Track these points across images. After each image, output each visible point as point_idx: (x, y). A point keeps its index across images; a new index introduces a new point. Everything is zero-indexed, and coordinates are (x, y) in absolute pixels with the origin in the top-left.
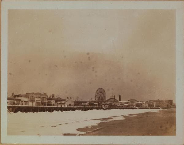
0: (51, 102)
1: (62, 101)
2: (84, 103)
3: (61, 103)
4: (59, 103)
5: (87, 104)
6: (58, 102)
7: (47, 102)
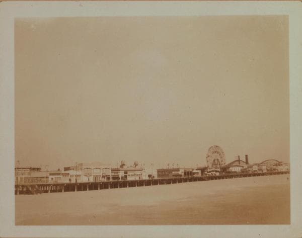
0: (119, 174)
1: (136, 172)
2: (176, 172)
3: (134, 175)
4: (132, 175)
5: (180, 173)
6: (130, 174)
7: (111, 174)
